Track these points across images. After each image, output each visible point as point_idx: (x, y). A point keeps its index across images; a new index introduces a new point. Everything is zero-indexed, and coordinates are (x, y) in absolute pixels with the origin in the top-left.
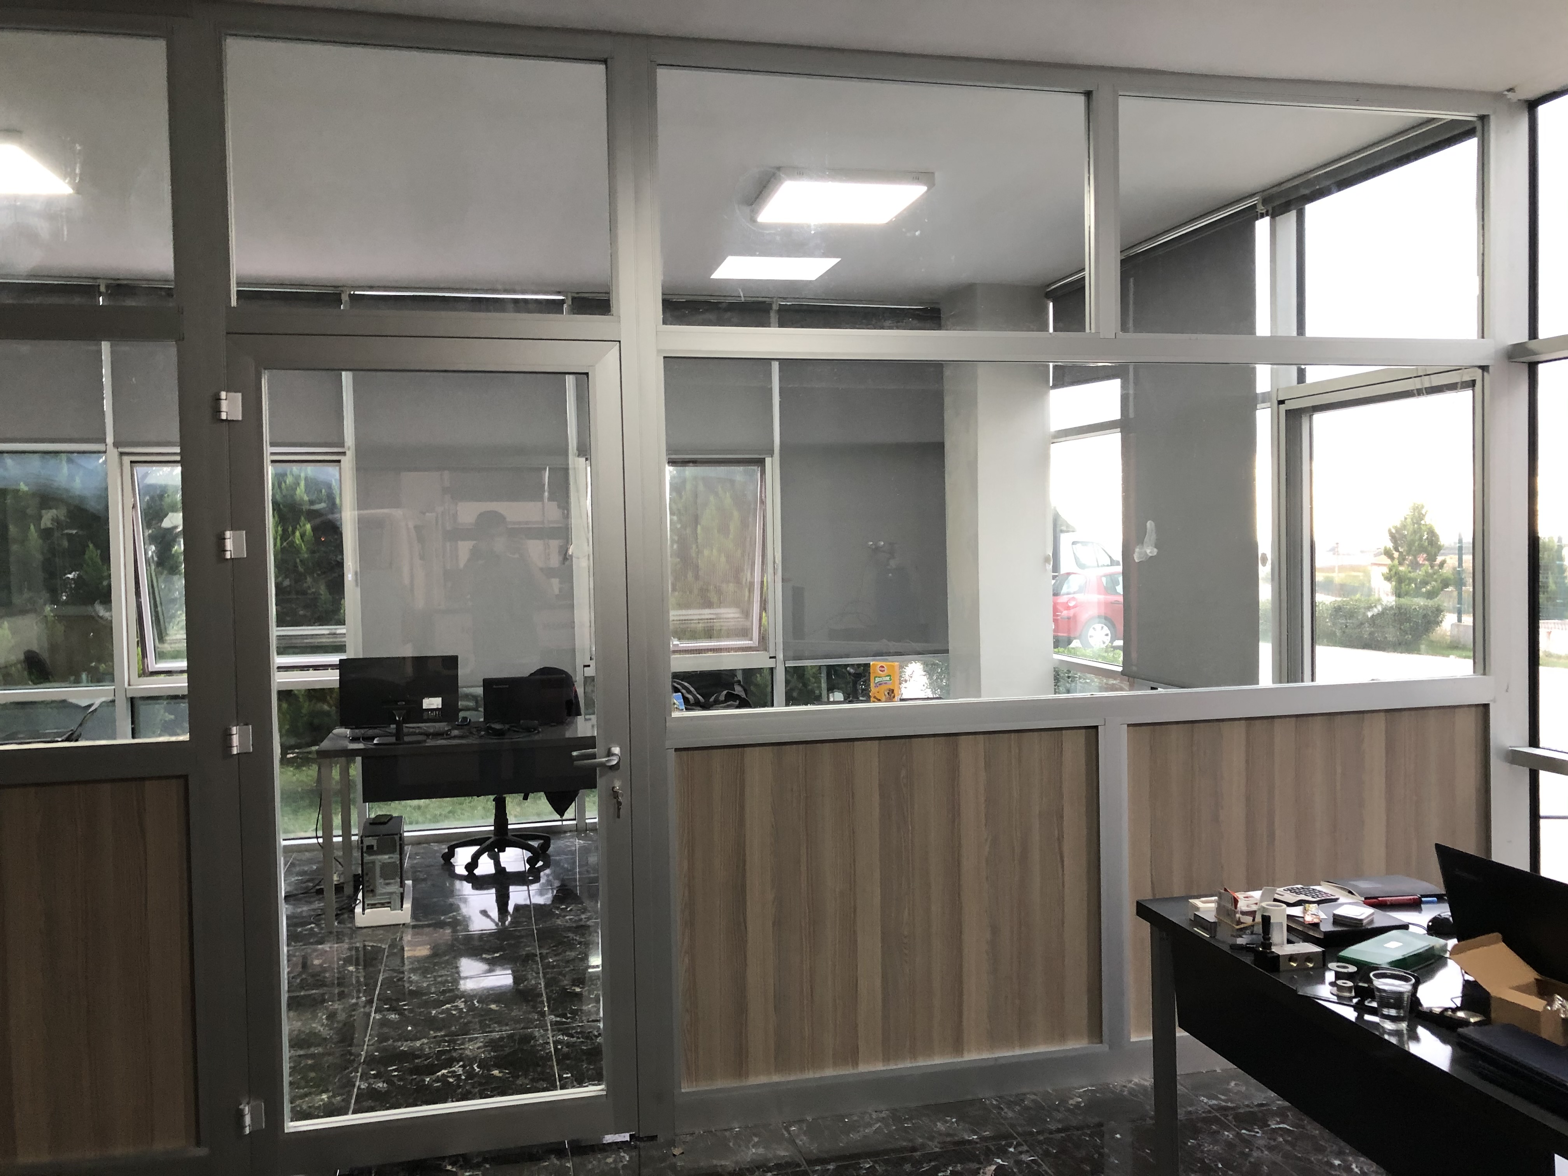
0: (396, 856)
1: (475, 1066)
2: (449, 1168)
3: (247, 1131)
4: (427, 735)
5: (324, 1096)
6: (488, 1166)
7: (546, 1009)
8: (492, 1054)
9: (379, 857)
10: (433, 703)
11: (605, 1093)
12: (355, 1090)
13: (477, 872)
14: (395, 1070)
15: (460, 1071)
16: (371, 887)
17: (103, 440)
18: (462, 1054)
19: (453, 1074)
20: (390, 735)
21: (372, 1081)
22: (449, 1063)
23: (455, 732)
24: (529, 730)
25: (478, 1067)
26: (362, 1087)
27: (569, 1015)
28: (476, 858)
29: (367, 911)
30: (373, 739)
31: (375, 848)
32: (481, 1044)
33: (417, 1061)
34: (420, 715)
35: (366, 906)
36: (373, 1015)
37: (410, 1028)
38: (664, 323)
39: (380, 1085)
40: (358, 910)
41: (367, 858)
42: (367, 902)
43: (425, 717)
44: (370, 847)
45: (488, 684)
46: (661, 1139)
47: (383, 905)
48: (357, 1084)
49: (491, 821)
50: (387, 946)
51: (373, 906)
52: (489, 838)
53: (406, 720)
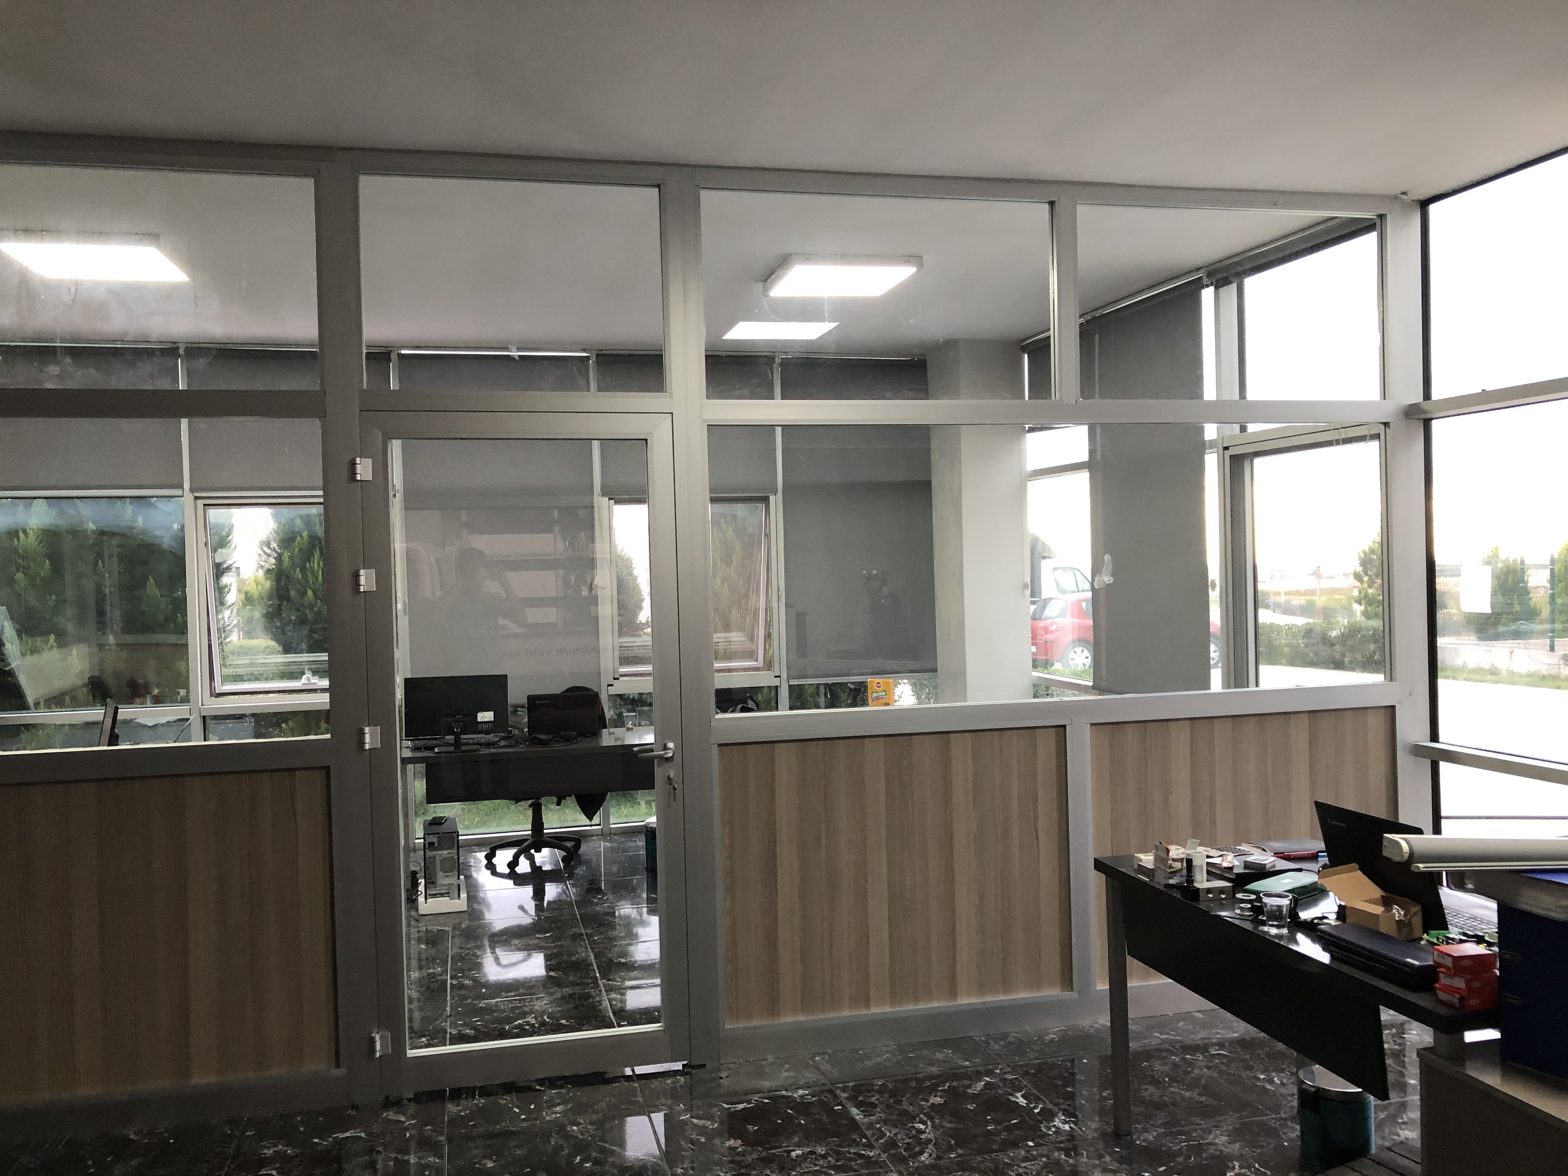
0: (454, 851)
1: (545, 1017)
2: (538, 1087)
3: (378, 1055)
4: (481, 745)
5: (423, 1039)
6: (569, 1086)
7: (598, 975)
8: (558, 1009)
9: (439, 852)
10: (486, 716)
11: (662, 1029)
12: (448, 1035)
13: (519, 870)
14: (478, 1021)
15: (533, 1021)
16: (432, 880)
17: (181, 486)
18: (532, 1009)
19: (528, 1023)
20: (448, 745)
21: (460, 1028)
22: (524, 1015)
23: (502, 743)
24: (568, 740)
25: (548, 1018)
26: (454, 1033)
27: (618, 980)
28: (516, 858)
29: (428, 900)
30: (433, 749)
31: (436, 845)
32: (547, 1002)
33: (495, 1014)
34: (475, 727)
35: (428, 897)
36: (449, 981)
37: (484, 990)
38: (708, 398)
39: (469, 1031)
40: (421, 899)
41: (429, 854)
42: (429, 892)
43: (480, 727)
44: (431, 844)
45: (531, 698)
46: (709, 1066)
47: (442, 895)
48: (449, 1030)
49: (529, 827)
50: (450, 929)
51: (434, 896)
52: (527, 840)
53: (464, 732)
